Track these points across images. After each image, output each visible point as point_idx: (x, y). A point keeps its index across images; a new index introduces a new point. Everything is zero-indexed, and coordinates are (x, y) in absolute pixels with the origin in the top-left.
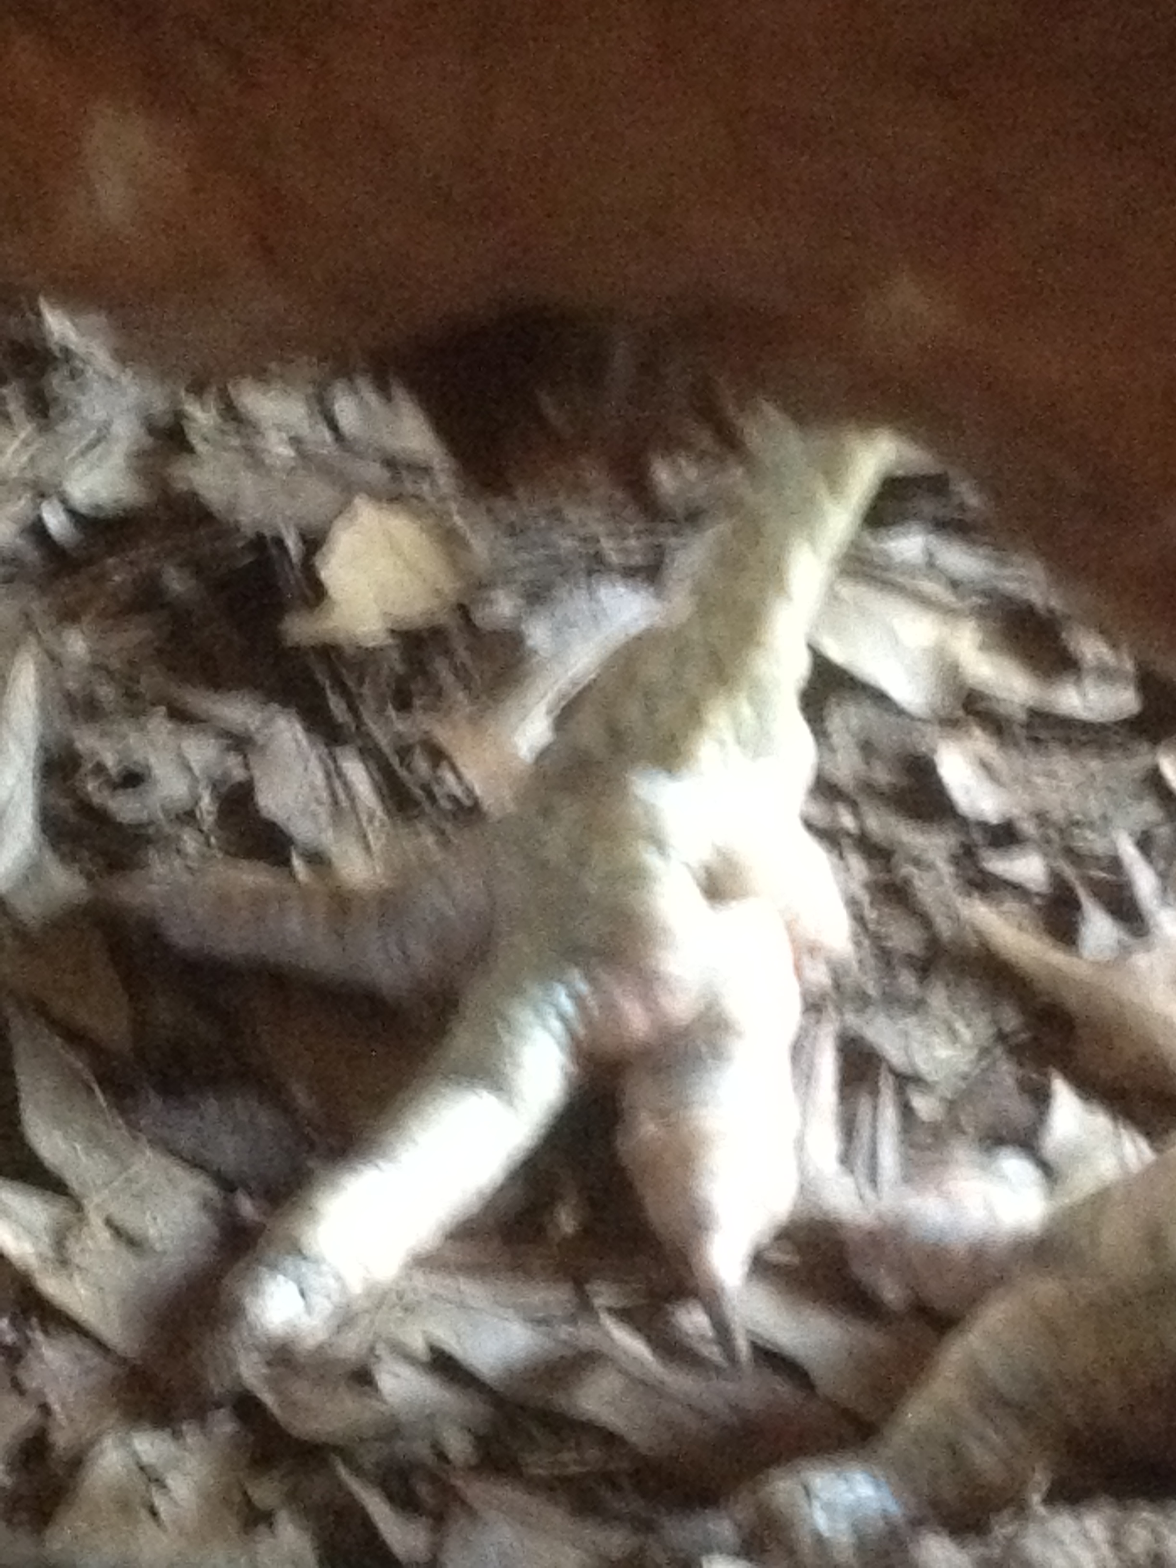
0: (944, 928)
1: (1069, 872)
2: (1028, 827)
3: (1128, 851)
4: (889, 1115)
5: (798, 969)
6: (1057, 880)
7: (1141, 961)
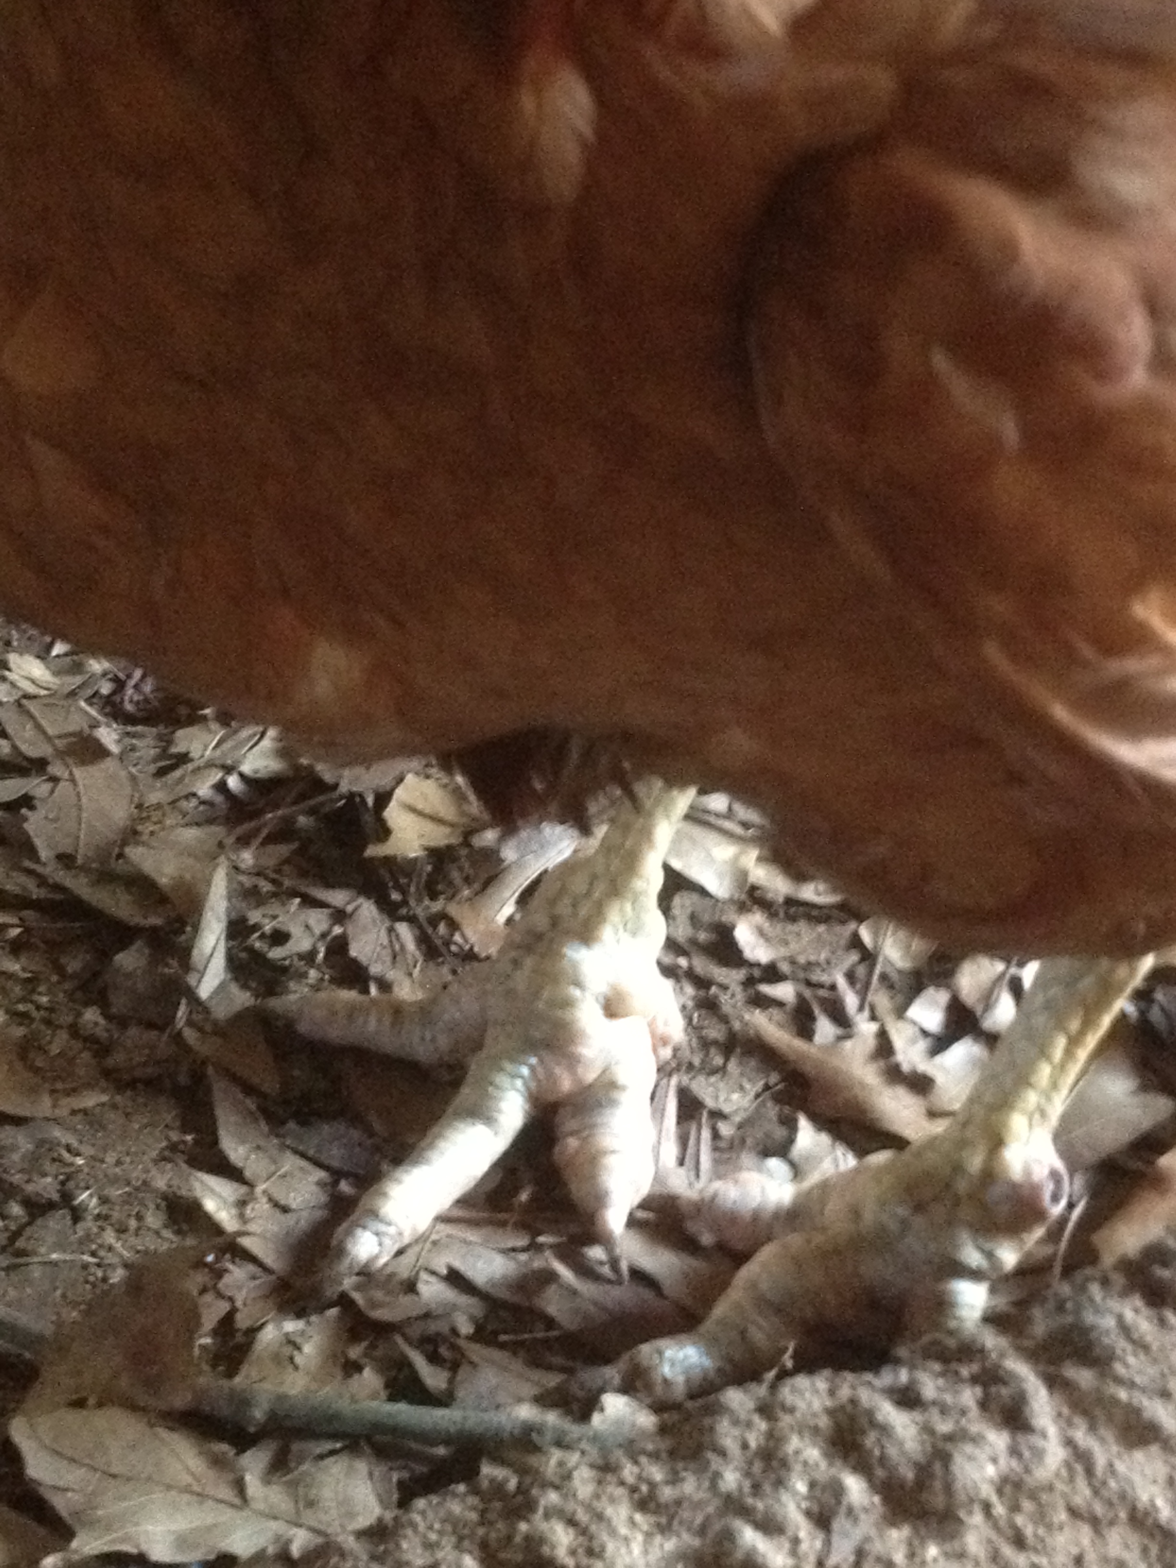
0: (737, 1026)
1: (807, 993)
2: (785, 967)
3: (841, 982)
4: (706, 1134)
5: (655, 1050)
6: (800, 997)
7: (848, 1044)
